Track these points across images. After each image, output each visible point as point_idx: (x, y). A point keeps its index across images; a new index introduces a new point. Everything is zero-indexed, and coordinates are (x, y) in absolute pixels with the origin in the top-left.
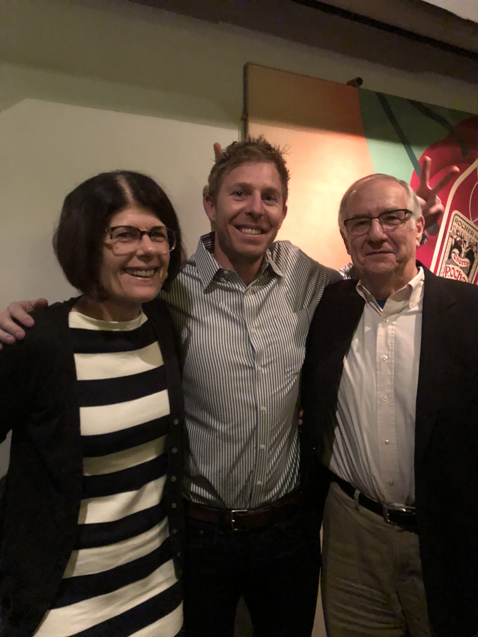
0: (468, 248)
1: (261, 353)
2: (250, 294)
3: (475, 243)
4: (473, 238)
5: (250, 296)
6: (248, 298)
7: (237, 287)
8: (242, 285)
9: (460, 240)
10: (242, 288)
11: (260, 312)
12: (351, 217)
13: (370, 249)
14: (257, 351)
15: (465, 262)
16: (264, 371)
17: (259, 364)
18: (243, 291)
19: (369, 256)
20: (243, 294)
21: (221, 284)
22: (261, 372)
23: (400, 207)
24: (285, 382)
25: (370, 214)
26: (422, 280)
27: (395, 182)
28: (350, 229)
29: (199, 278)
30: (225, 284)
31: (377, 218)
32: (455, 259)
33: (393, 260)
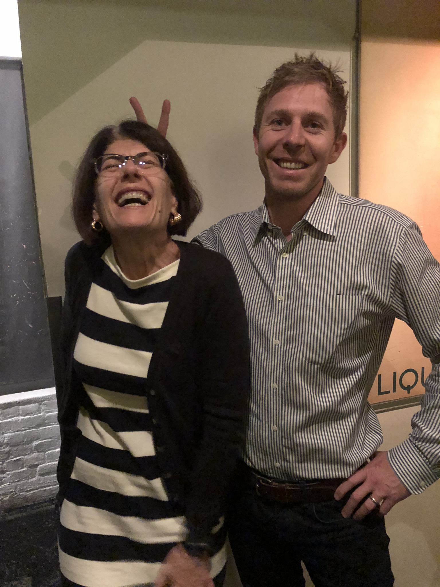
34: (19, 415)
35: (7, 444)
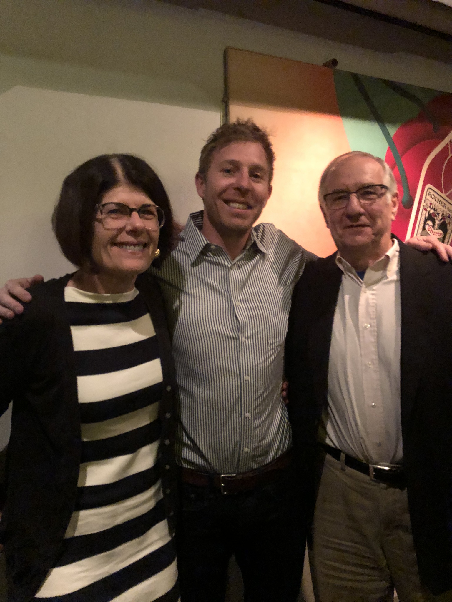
0: (441, 219)
1: (245, 325)
2: (235, 268)
3: (448, 215)
4: (446, 210)
5: (235, 271)
6: (233, 273)
7: (223, 262)
8: (228, 260)
9: (433, 213)
10: (228, 263)
11: (245, 287)
12: (330, 192)
13: (349, 223)
14: (242, 322)
15: (438, 233)
16: (249, 342)
17: (243, 335)
18: (229, 265)
19: (347, 230)
20: (228, 269)
21: (208, 258)
22: (245, 343)
23: (377, 182)
24: (268, 353)
25: (348, 189)
26: (397, 251)
27: (371, 159)
28: (329, 204)
29: (187, 252)
30: (212, 258)
31: (355, 192)
32: (429, 230)
33: (370, 233)
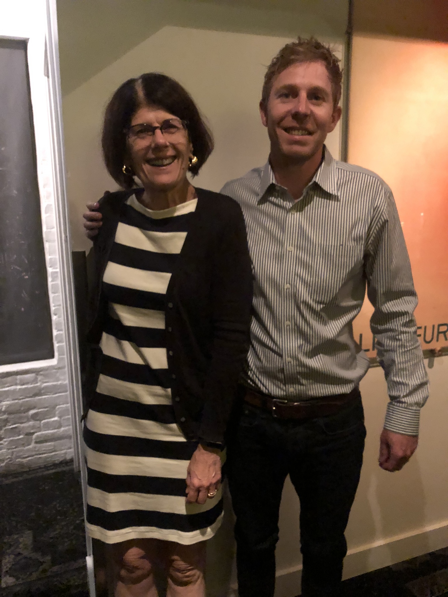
16: (294, 289)
22: (288, 290)
34: (16, 384)
35: (5, 412)
